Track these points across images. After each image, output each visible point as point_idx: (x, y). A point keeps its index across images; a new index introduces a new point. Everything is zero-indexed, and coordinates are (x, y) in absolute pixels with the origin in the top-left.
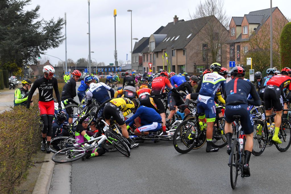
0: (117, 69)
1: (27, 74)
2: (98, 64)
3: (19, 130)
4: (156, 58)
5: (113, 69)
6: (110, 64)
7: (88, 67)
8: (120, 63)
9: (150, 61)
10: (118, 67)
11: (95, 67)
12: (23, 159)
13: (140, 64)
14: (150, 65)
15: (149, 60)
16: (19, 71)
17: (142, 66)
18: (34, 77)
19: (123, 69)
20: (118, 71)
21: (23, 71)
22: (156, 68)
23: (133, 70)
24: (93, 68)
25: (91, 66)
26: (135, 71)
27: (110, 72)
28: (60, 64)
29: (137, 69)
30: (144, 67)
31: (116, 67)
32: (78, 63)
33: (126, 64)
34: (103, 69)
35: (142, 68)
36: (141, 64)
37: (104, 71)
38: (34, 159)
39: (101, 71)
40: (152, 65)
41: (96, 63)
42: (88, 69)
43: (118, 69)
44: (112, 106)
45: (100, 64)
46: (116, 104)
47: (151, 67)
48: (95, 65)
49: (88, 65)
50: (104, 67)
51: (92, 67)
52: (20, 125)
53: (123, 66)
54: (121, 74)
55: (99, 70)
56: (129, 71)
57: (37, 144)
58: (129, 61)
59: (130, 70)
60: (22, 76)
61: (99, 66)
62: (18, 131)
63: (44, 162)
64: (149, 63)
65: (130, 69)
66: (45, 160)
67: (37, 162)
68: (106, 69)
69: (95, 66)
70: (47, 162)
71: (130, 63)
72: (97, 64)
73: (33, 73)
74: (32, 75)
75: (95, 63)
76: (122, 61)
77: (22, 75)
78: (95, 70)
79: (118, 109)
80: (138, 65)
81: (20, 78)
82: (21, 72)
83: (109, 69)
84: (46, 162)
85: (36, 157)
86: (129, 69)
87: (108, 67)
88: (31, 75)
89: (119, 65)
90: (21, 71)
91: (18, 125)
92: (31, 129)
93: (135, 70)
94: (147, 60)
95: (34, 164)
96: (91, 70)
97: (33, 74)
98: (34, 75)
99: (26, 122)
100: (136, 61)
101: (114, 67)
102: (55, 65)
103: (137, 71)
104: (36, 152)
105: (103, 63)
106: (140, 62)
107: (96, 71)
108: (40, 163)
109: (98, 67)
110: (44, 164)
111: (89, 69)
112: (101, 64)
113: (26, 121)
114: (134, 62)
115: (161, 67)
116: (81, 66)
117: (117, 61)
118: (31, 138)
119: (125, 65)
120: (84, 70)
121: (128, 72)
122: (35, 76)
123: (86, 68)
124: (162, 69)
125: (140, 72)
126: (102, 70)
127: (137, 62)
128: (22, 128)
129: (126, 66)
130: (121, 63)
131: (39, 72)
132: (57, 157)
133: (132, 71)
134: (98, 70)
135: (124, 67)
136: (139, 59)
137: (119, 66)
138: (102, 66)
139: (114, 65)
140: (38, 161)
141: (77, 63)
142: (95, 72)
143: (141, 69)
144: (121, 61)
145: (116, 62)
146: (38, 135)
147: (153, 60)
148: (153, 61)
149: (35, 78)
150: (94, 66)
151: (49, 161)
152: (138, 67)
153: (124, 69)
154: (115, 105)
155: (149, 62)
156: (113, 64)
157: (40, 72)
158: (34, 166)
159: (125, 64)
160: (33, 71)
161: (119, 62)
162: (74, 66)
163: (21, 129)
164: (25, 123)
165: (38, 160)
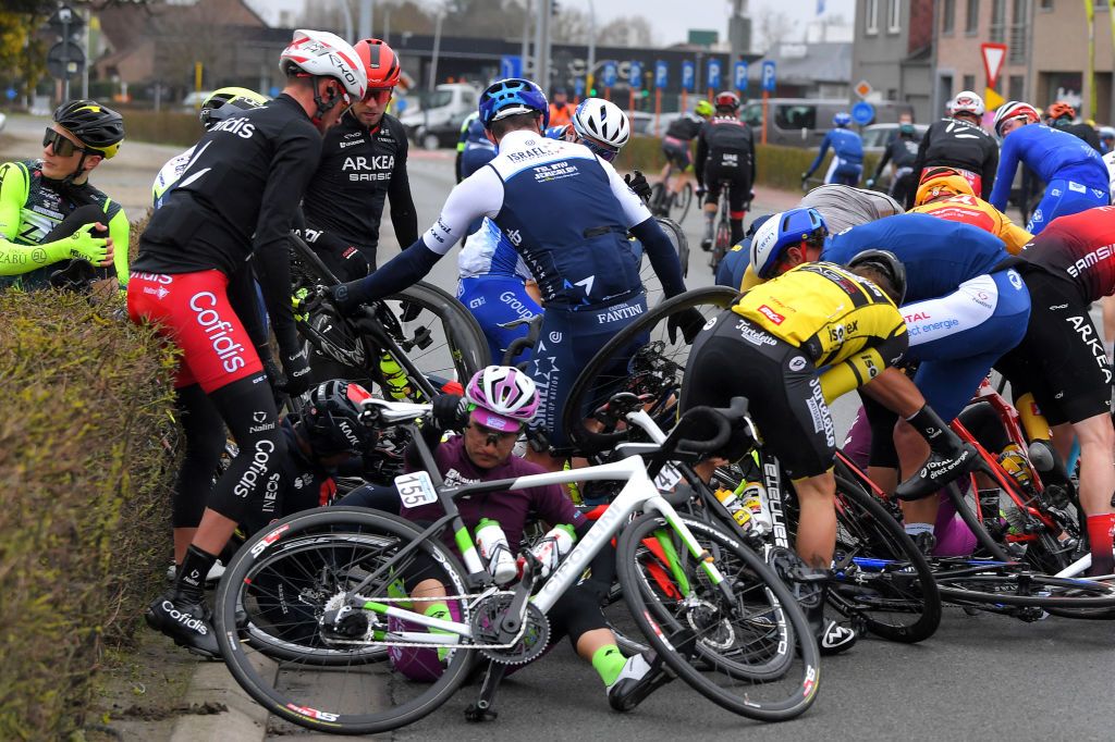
0: (741, 73)
1: (73, 68)
2: (606, 33)
3: (28, 459)
4: (1039, 9)
5: (714, 70)
6: (696, 36)
7: (532, 47)
8: (765, 28)
9: (993, 31)
10: (750, 59)
11: (581, 52)
12: (40, 675)
13: (913, 46)
14: (994, 57)
15: (984, 22)
16: (8, 37)
17: (929, 66)
18: (119, 91)
19: (784, 74)
20: (753, 89)
21: (39, 42)
22: (1031, 85)
23: (864, 90)
24: (563, 53)
25: (550, 41)
26: (875, 99)
27: (691, 91)
28: (321, 10)
29: (895, 84)
30: (943, 68)
31: (735, 60)
32: (454, 9)
33: (814, 38)
34: (643, 71)
35: (931, 78)
36: (921, 51)
37: (644, 83)
38: (116, 685)
39: (620, 80)
40: (1002, 63)
41: (592, 17)
42: (525, 58)
43: (754, 71)
44: (756, 339)
45: (621, 27)
46: (782, 330)
47: (999, 77)
48: (580, 32)
49: (532, 32)
50: (648, 57)
51: (555, 49)
52: (40, 422)
53: (785, 51)
54: (773, 112)
55: (609, 72)
56: (833, 95)
57: (144, 577)
58: (836, 21)
59: (840, 90)
60: (28, 76)
61: (610, 43)
62: (20, 469)
63: (186, 711)
64: (985, 46)
65: (844, 84)
66: (196, 699)
67: (135, 713)
68: (662, 72)
69: (583, 41)
70: (211, 710)
71: (845, 35)
72: (598, 32)
73: (109, 62)
74: (102, 79)
75: (578, 17)
76: (780, 18)
77: (25, 67)
78: (578, 68)
79: (797, 364)
80: (900, 50)
81: (11, 93)
82: (25, 52)
83: (688, 72)
84: (201, 713)
85: (130, 675)
86: (829, 76)
87: (674, 57)
88: (93, 75)
89: (758, 44)
90: (25, 42)
91: (26, 422)
92: (109, 459)
93: (876, 89)
94: (971, 22)
95: (115, 725)
96: (548, 70)
97: (112, 71)
98: (115, 79)
99: (79, 404)
100: (884, 23)
101: (723, 60)
102: (284, 15)
103: (891, 94)
104: (130, 634)
105: (642, 27)
106: (913, 30)
107: (584, 78)
108: (161, 716)
109: (604, 53)
110: (187, 724)
111: (536, 60)
112: (624, 32)
113: (83, 396)
114: (873, 31)
115: (1072, 81)
116: (475, 34)
117: (745, 15)
118: (111, 524)
119: (800, 51)
120: (497, 64)
121: (820, 100)
122: (124, 87)
123: (515, 49)
124: (1078, 90)
125: (914, 103)
126: (635, 72)
127: (894, 30)
128: (54, 447)
129: (807, 57)
130: (773, 29)
131: (158, 58)
132: (283, 677)
133: (854, 97)
134: (598, 73)
135: (793, 61)
136: (914, 13)
137: (755, 49)
138: (633, 41)
139: (723, 45)
140: (143, 703)
141: (443, 15)
142: (580, 83)
143: (917, 82)
144: (772, 18)
145: (740, 26)
146: (150, 514)
147: (1015, 20)
148: (1014, 30)
149: (124, 98)
150: (573, 41)
151: (224, 709)
152: (896, 69)
153: (799, 75)
154: (774, 337)
155: (984, 37)
156: (711, 37)
157: (165, 59)
158: (112, 733)
159: (806, 43)
160: (107, 52)
161: (756, 26)
162: (421, 31)
163: (46, 451)
164: (78, 412)
165: (141, 691)
